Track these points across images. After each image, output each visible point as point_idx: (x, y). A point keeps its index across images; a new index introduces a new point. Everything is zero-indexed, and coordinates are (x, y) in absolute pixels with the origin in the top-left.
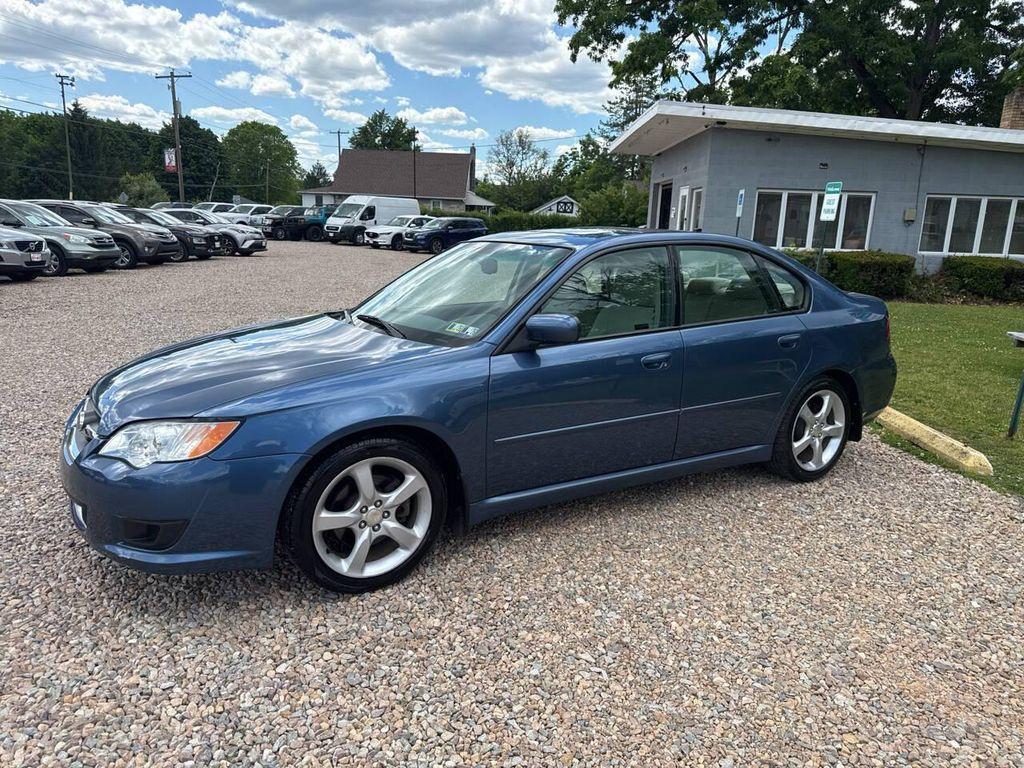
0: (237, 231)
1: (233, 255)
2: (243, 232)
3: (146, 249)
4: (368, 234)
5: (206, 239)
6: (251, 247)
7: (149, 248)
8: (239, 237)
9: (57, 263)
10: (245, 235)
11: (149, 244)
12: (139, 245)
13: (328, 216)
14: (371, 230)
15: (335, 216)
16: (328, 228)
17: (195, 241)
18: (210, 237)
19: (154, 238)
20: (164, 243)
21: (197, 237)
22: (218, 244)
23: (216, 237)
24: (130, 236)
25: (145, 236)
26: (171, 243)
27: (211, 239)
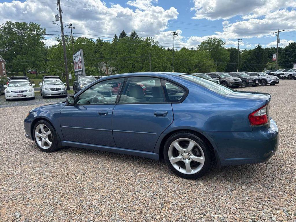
1: (266, 85)
3: (230, 84)
5: (253, 81)
7: (231, 84)
8: (268, 79)
10: (270, 78)
11: (231, 83)
12: (228, 83)
17: (249, 81)
21: (250, 80)
22: (257, 82)
23: (257, 80)
24: (227, 81)
25: (231, 81)
26: (239, 82)
27: (255, 81)
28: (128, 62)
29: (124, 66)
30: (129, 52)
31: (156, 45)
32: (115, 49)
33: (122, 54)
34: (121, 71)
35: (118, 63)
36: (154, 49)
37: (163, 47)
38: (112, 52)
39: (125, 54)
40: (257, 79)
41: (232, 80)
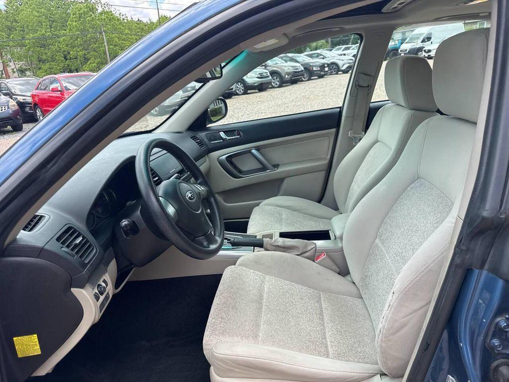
0: (339, 60)
1: (337, 74)
2: (343, 60)
3: (287, 76)
4: (425, 51)
5: (320, 67)
6: (347, 68)
7: (288, 75)
8: (340, 63)
9: (243, 88)
11: (288, 74)
12: (283, 75)
13: (402, 43)
14: (427, 48)
15: (407, 43)
16: (401, 51)
17: (314, 69)
18: (322, 65)
19: (291, 70)
20: (295, 72)
21: (315, 66)
22: (326, 69)
23: (326, 65)
24: (279, 70)
25: (286, 70)
26: (299, 72)
27: (322, 67)
28: (53, 48)
29: (44, 57)
30: (51, 27)
31: (106, 9)
32: (16, 22)
33: (36, 31)
34: (40, 69)
35: (30, 53)
36: (107, 17)
37: (123, 15)
38: (10, 29)
39: (43, 32)
40: (325, 63)
41: (289, 69)
